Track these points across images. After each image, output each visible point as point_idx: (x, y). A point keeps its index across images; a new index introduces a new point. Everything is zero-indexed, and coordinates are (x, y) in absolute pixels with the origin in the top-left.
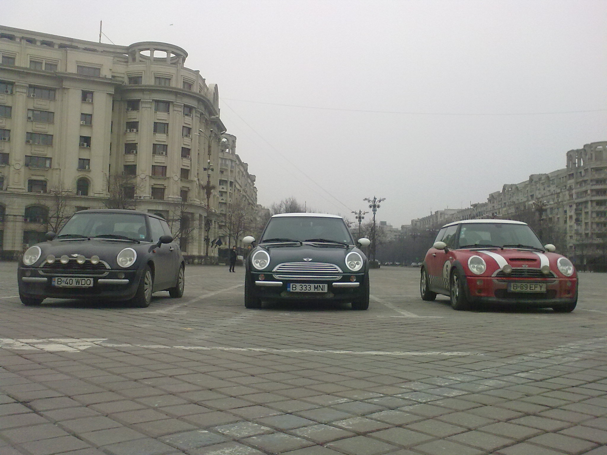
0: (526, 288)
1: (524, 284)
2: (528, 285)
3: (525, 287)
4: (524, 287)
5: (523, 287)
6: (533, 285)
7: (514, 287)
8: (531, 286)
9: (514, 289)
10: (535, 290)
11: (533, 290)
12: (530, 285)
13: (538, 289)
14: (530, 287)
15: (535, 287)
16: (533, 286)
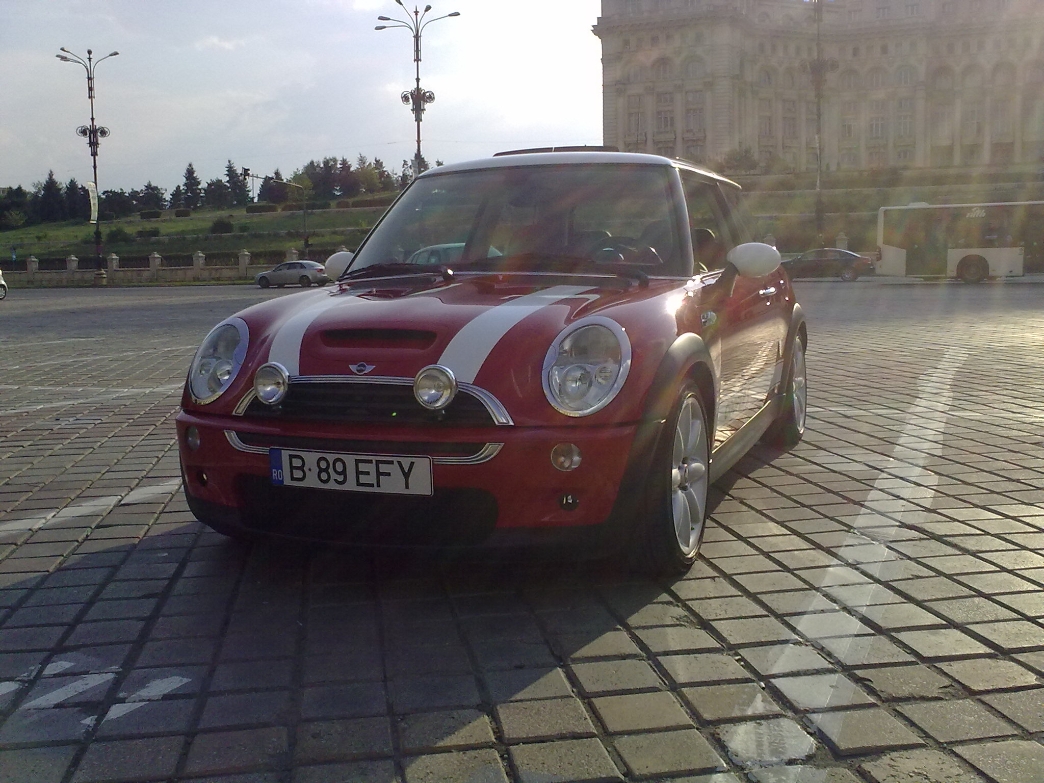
0: (340, 478)
1: (331, 457)
2: (350, 459)
3: (339, 473)
4: (331, 470)
5: (326, 470)
6: (370, 462)
7: (292, 468)
8: (363, 467)
9: (293, 479)
10: (382, 490)
11: (372, 485)
12: (357, 461)
13: (393, 485)
14: (359, 473)
15: (379, 474)
16: (371, 468)
